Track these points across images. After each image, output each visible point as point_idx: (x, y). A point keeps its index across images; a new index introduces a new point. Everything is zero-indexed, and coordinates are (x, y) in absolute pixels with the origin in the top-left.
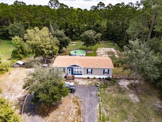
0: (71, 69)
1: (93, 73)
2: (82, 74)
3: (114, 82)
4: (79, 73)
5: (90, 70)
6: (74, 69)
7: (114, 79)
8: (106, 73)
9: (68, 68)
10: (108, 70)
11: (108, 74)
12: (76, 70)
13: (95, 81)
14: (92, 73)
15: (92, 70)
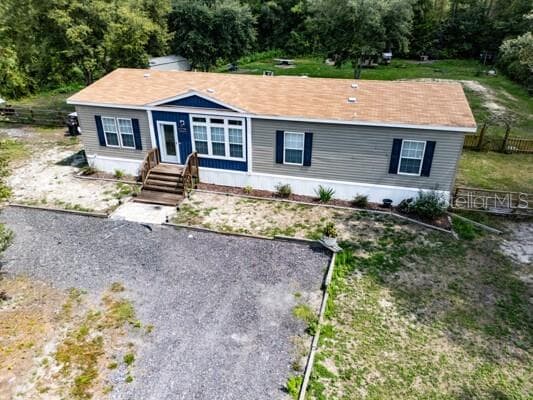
0: (174, 124)
1: (313, 160)
2: (243, 167)
3: (466, 237)
4: (228, 157)
5: (294, 142)
6: (192, 124)
7: (470, 214)
8: (410, 166)
9: (157, 115)
10: (431, 147)
11: (426, 172)
12: (203, 132)
13: (325, 213)
14: (308, 163)
15: (309, 138)
